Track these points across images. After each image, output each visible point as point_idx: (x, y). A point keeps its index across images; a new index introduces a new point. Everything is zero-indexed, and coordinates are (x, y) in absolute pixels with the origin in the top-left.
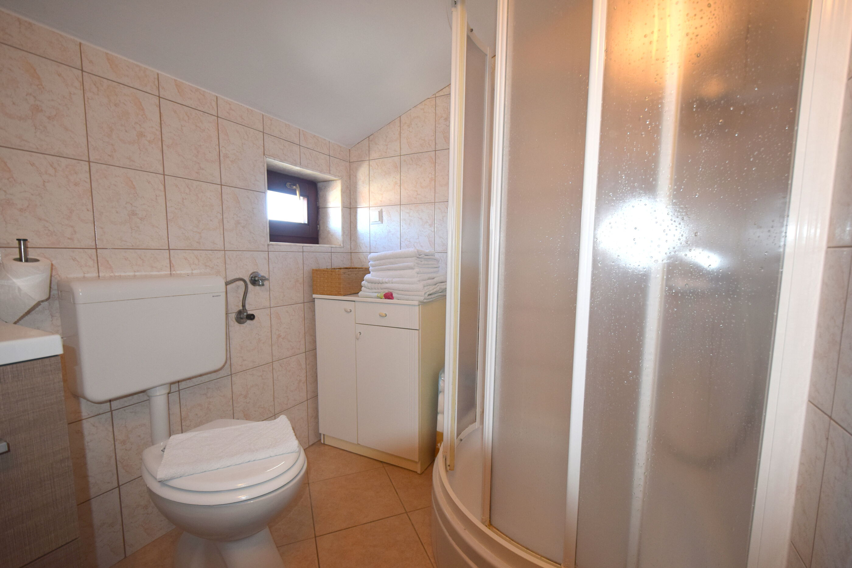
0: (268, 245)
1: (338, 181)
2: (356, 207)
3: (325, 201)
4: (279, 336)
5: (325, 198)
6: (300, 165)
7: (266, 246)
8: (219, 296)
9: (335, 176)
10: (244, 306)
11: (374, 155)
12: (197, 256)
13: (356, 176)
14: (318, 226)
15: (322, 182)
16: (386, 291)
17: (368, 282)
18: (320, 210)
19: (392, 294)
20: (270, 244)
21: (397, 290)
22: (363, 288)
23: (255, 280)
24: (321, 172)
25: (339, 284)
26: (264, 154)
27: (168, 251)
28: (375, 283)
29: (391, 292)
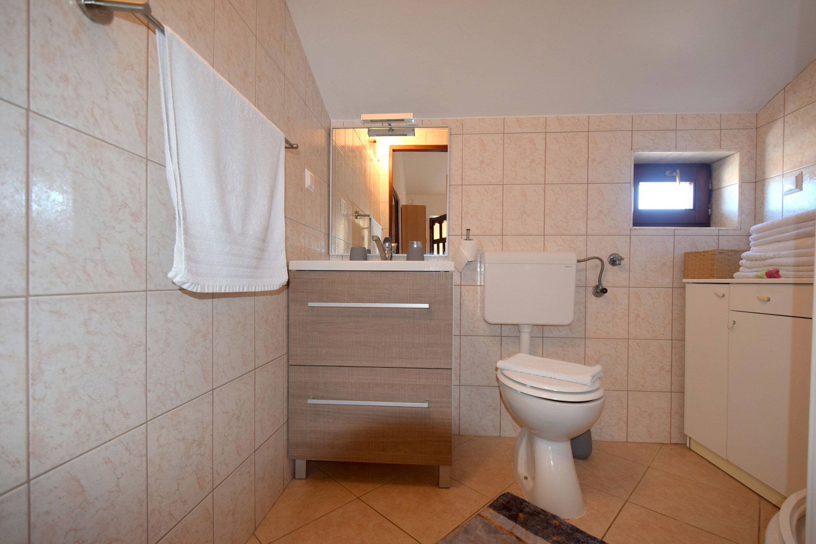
0: (631, 230)
1: (736, 154)
2: (763, 179)
3: (720, 181)
4: (638, 316)
5: (719, 178)
6: (676, 149)
7: (629, 231)
8: (571, 267)
9: (729, 150)
10: (600, 281)
11: (790, 107)
12: (564, 239)
13: (764, 142)
14: (709, 210)
15: (717, 161)
16: (771, 269)
17: (748, 260)
18: (714, 192)
19: (778, 272)
20: (632, 229)
21: (786, 266)
22: (741, 269)
23: (614, 261)
24: (705, 149)
25: (712, 266)
26: (632, 149)
27: (543, 236)
28: (757, 260)
29: (777, 268)
